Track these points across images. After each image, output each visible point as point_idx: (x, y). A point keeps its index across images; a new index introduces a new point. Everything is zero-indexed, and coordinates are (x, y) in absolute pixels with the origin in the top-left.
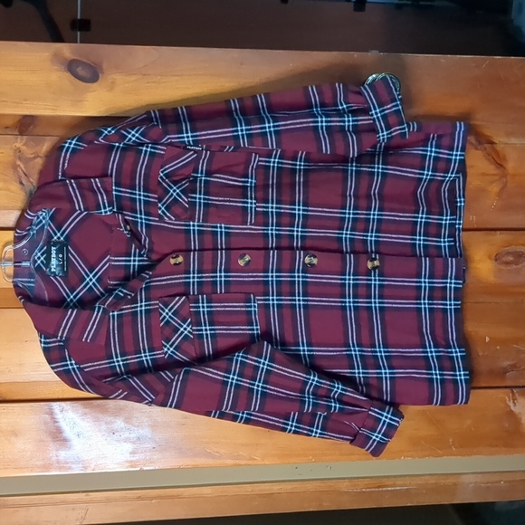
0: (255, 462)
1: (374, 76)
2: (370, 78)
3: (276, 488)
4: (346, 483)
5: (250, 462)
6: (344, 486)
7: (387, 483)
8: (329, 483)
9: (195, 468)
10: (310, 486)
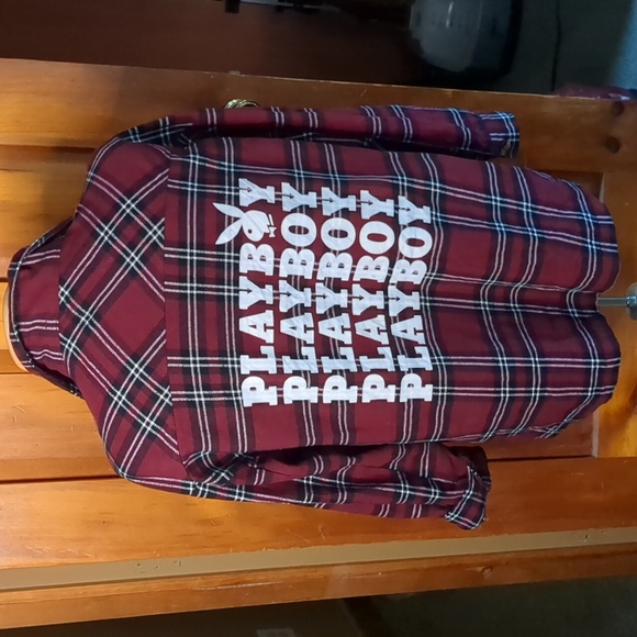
0: (87, 561)
1: (235, 101)
2: (230, 104)
3: (113, 589)
4: (199, 581)
5: (82, 561)
6: (196, 584)
7: (247, 579)
8: (178, 581)
9: (13, 569)
10: (154, 586)
